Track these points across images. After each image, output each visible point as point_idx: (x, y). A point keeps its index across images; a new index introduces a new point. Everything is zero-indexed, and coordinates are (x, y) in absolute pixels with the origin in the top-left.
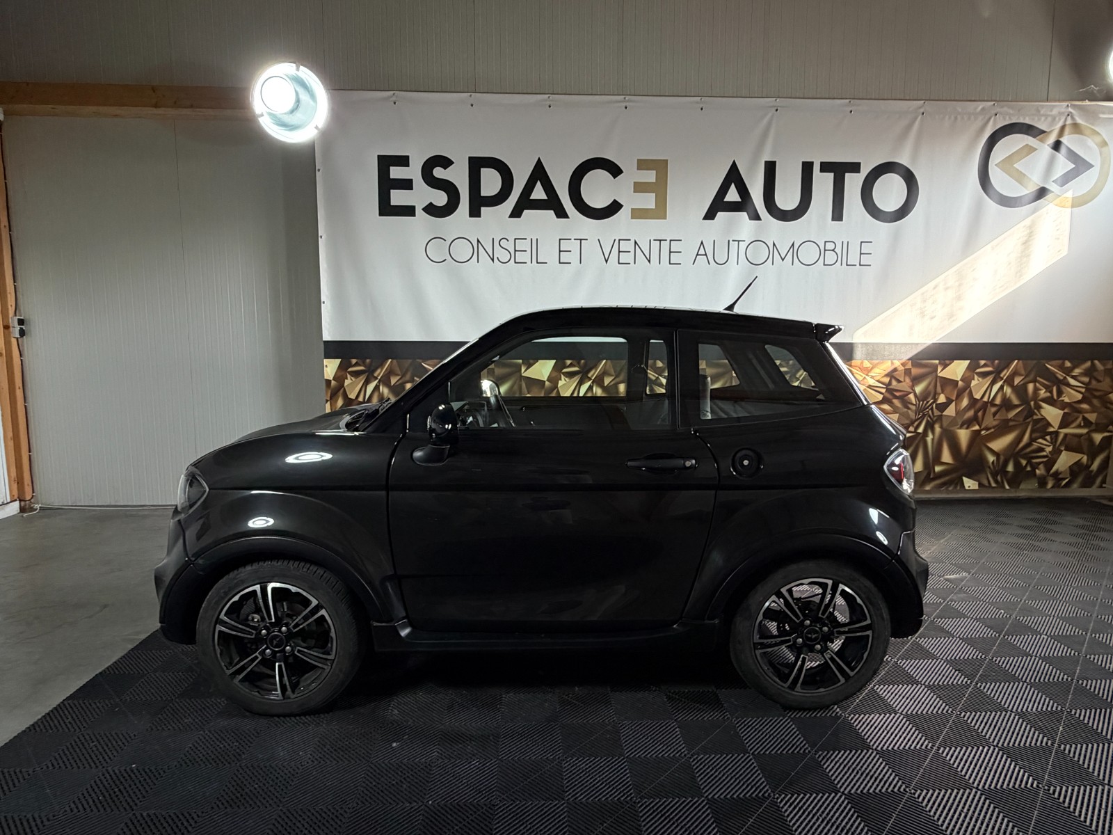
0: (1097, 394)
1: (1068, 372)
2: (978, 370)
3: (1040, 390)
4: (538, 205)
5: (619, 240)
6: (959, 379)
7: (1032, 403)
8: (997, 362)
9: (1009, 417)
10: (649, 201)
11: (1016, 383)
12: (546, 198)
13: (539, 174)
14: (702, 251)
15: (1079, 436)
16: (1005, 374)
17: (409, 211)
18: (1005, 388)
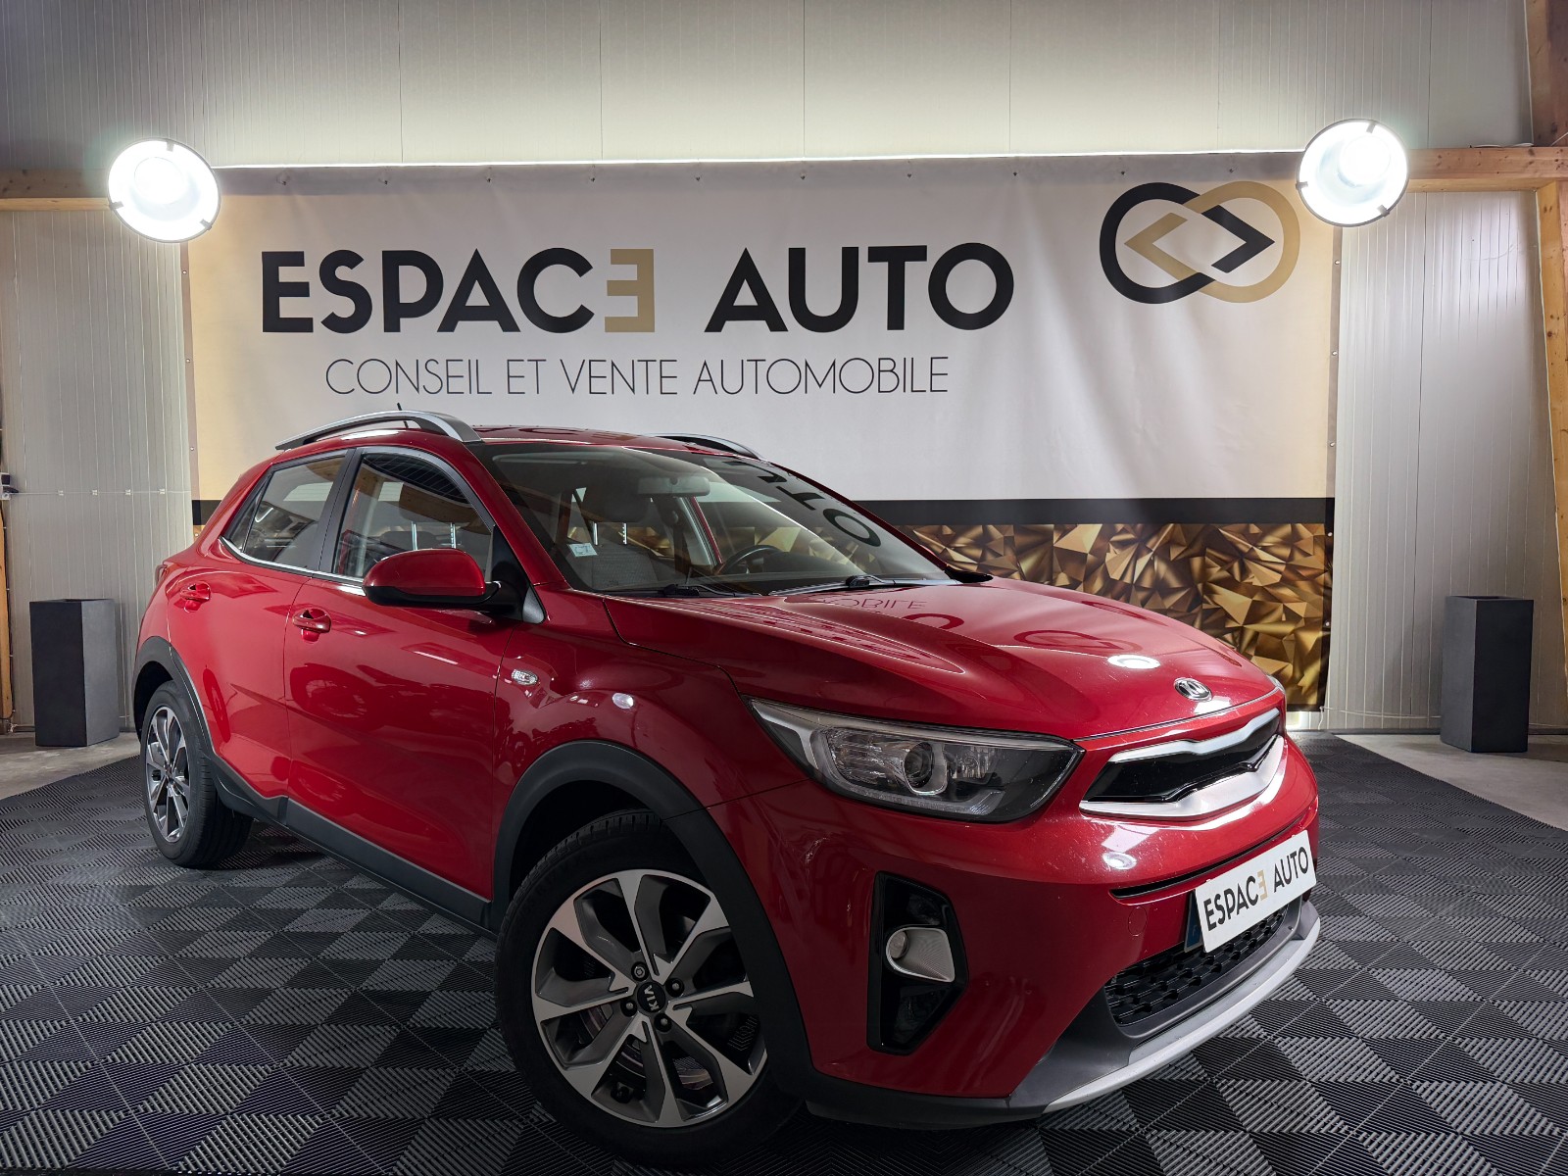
0: (1304, 573)
1: (1256, 540)
2: (1115, 538)
3: (1211, 567)
4: (478, 314)
5: (590, 361)
6: (1087, 550)
7: (1200, 586)
8: (1139, 525)
9: (1167, 607)
10: (628, 307)
11: (1172, 557)
12: (488, 304)
13: (477, 270)
14: (705, 376)
15: (1280, 636)
16: (1154, 543)
17: (304, 325)
18: (1156, 564)
